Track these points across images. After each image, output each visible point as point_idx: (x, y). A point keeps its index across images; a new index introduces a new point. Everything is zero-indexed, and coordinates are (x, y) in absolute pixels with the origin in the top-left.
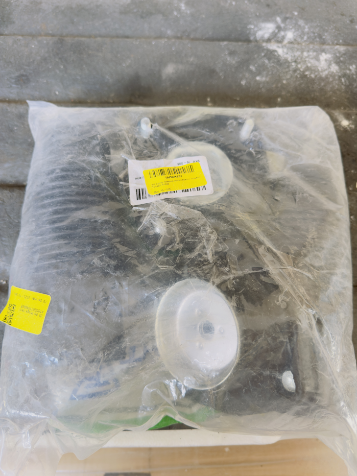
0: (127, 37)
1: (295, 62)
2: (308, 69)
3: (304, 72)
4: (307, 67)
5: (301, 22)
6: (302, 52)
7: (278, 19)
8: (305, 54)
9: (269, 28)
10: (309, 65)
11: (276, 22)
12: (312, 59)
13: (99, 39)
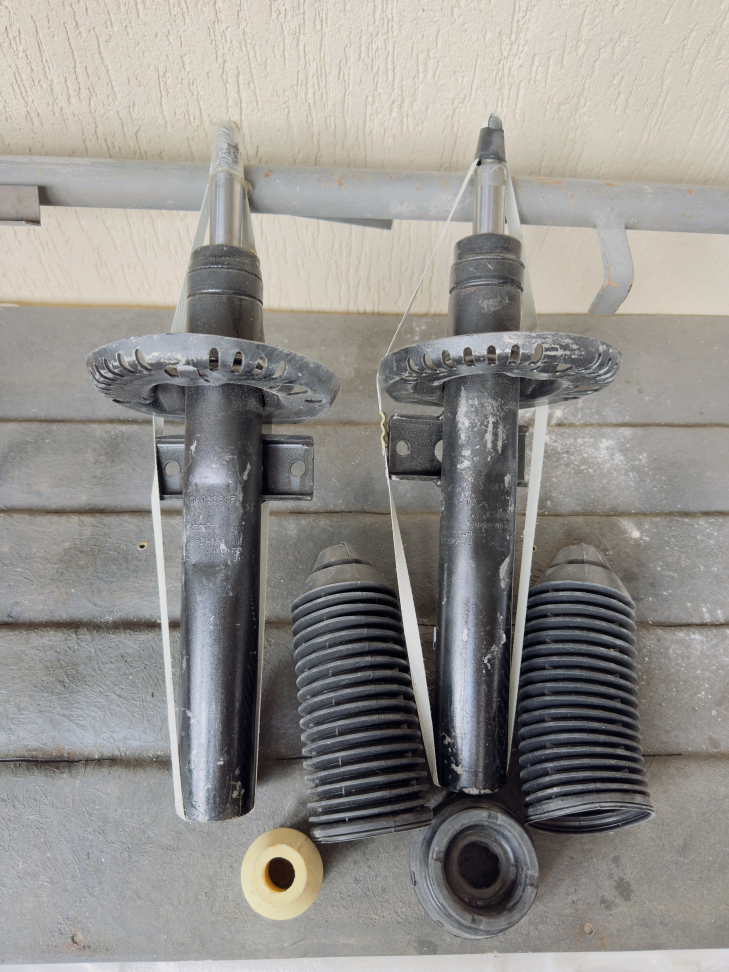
1: (567, 452)
2: (584, 461)
3: (579, 466)
4: (583, 458)
6: (575, 439)
8: (580, 441)
10: (586, 455)
12: (589, 447)
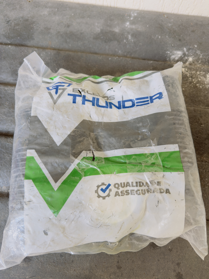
0: (96, 53)
1: (191, 77)
3: (196, 84)
4: (198, 81)
5: (198, 52)
6: (196, 72)
7: (185, 49)
8: (198, 73)
9: (178, 54)
10: (200, 80)
11: (183, 51)
12: (202, 76)
13: (79, 54)
